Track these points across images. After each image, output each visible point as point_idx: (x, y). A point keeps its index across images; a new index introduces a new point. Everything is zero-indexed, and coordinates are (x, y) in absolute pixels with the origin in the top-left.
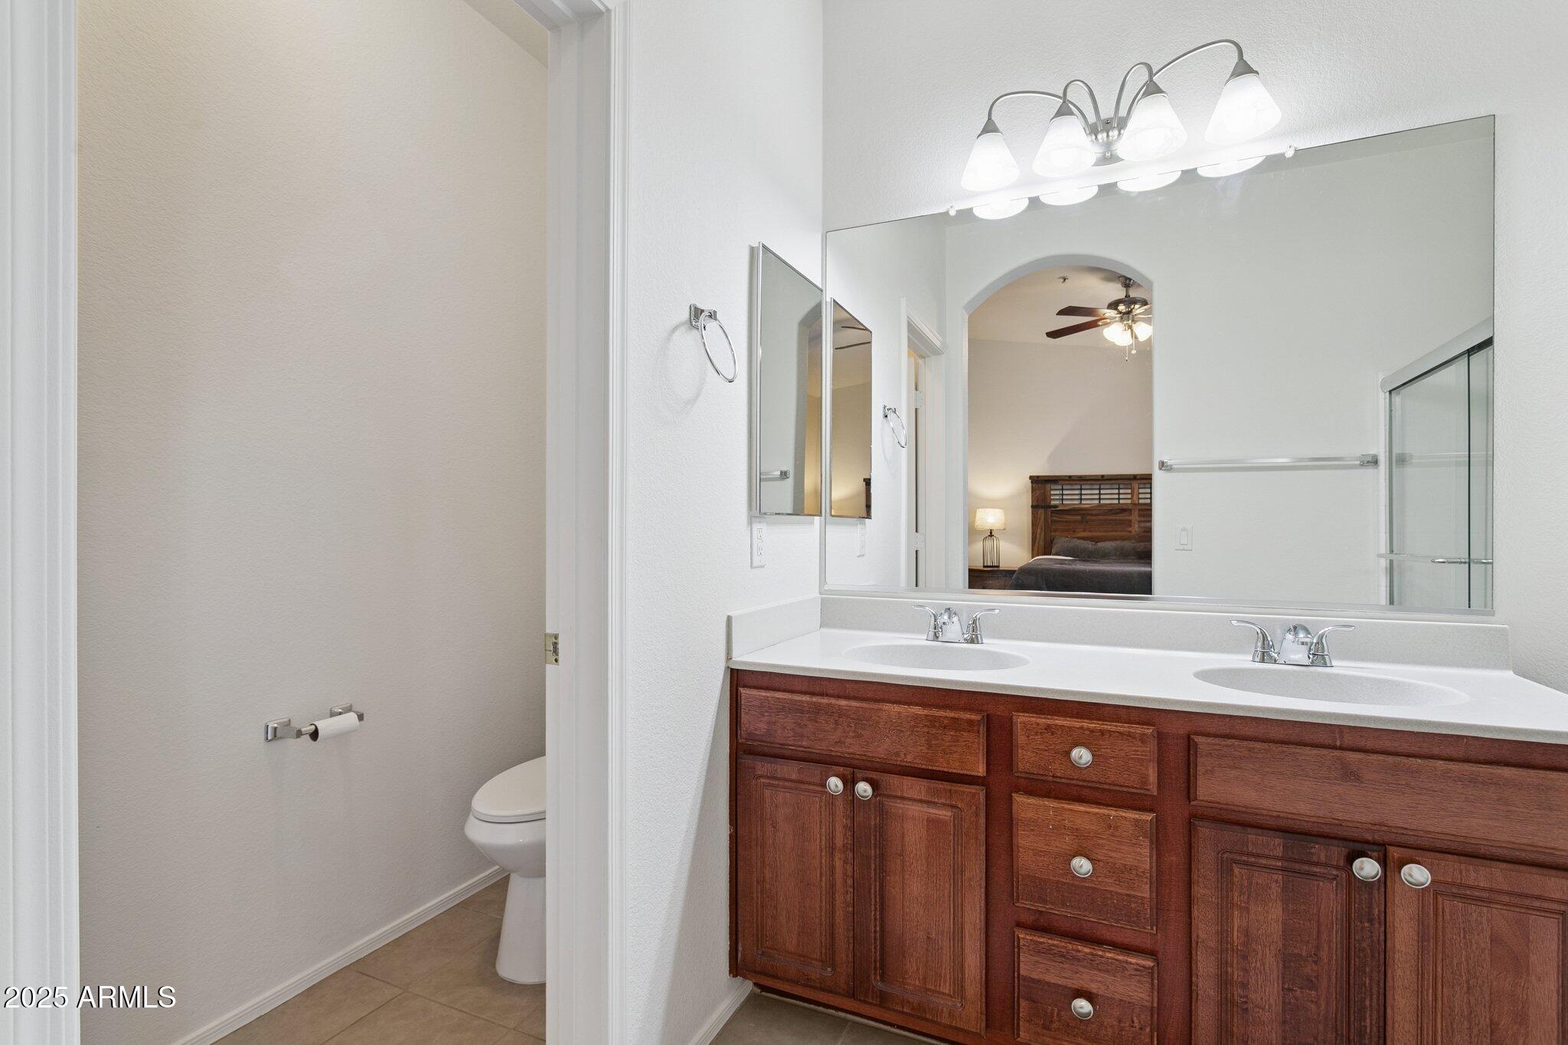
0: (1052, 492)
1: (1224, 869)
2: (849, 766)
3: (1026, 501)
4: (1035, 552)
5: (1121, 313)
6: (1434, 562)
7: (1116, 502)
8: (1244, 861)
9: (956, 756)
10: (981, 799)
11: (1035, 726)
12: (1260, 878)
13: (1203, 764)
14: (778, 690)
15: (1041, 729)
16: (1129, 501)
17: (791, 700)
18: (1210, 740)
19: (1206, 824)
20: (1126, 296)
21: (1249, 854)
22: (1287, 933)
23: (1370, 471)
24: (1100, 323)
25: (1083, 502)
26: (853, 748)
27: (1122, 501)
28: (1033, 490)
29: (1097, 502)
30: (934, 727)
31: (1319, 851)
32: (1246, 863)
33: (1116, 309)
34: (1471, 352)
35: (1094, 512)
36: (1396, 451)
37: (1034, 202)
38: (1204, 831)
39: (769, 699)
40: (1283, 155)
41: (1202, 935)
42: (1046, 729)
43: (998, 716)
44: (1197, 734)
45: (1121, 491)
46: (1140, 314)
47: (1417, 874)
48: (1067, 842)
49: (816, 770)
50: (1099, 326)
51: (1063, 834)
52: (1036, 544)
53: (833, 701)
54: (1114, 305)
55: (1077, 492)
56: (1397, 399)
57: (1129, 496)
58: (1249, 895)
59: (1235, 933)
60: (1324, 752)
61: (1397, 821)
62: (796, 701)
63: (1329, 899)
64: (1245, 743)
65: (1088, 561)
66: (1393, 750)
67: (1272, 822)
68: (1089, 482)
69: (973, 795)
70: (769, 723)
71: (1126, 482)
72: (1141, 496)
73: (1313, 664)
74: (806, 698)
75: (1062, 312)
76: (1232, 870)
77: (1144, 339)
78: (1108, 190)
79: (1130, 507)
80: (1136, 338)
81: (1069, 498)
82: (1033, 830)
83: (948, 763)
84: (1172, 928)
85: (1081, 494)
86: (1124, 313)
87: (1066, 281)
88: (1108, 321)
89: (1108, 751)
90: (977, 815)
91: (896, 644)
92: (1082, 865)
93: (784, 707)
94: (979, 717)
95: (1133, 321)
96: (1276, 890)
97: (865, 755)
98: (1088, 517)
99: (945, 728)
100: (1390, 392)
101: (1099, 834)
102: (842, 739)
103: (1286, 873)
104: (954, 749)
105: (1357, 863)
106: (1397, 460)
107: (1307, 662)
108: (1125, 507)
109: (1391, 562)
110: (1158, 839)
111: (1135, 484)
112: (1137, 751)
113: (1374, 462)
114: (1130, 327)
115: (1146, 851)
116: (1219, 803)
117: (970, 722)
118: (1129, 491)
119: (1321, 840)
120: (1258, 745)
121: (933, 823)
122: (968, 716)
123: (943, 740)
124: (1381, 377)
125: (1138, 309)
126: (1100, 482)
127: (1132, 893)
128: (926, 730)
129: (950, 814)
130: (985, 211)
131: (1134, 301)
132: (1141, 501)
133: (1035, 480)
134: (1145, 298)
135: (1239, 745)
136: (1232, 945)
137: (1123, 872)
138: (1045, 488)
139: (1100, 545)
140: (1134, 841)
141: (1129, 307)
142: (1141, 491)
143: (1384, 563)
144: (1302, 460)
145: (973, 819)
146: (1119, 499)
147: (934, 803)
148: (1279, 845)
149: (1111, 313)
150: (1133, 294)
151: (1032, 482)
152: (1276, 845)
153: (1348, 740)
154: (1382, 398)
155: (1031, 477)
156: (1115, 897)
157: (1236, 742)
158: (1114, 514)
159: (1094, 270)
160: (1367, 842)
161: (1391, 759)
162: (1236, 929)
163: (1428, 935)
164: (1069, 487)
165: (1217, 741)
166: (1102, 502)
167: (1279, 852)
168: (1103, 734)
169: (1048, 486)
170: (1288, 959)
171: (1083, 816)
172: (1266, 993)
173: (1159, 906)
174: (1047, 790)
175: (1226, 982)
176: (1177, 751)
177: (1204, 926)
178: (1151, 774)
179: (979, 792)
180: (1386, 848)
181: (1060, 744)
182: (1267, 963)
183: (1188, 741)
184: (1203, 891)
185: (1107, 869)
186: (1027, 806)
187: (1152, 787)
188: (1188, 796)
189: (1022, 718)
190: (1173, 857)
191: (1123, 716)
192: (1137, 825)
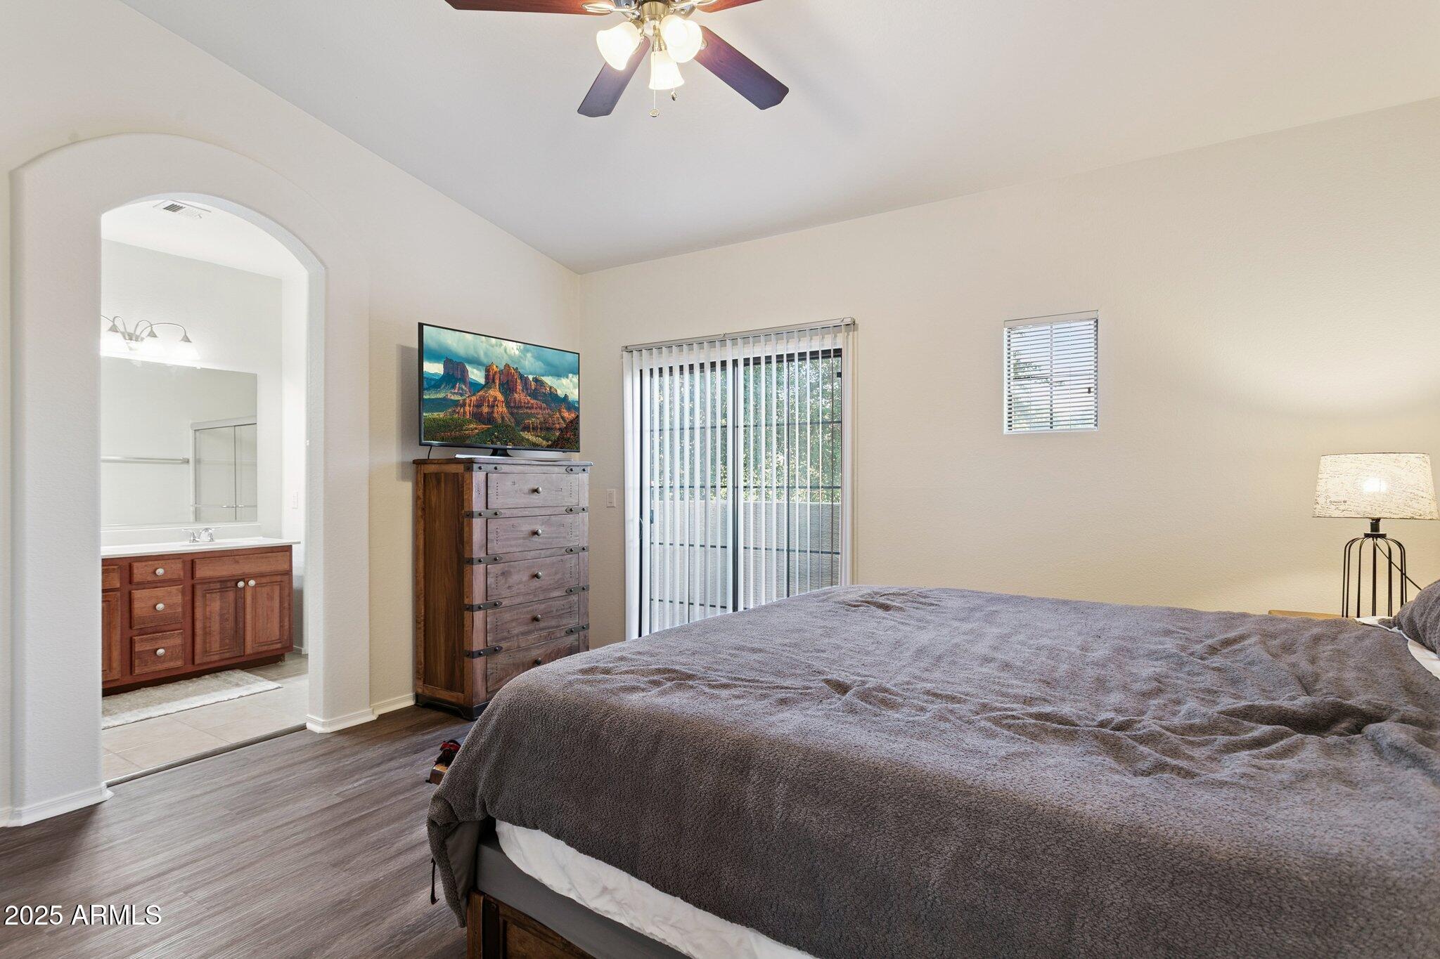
1: (204, 596)
9: (108, 582)
10: (119, 596)
11: (141, 565)
12: (214, 595)
13: (197, 567)
15: (143, 566)
18: (200, 559)
19: (199, 584)
21: (212, 590)
22: (221, 608)
23: (185, 466)
31: (229, 584)
32: (210, 593)
34: (236, 426)
36: (197, 457)
38: (198, 587)
41: (198, 616)
42: (145, 565)
43: (124, 565)
44: (196, 559)
47: (252, 583)
48: (153, 600)
51: (151, 599)
56: (198, 435)
58: (211, 601)
59: (207, 613)
60: (230, 557)
61: (247, 571)
63: (231, 595)
64: (210, 559)
66: (245, 554)
67: (217, 579)
69: (115, 595)
76: (206, 596)
82: (140, 601)
84: (187, 617)
89: (168, 568)
90: (117, 601)
92: (160, 606)
94: (118, 567)
96: (218, 597)
100: (194, 431)
101: (164, 595)
103: (220, 592)
105: (239, 584)
106: (198, 461)
107: (209, 540)
109: (197, 508)
110: (183, 593)
112: (177, 566)
113: (187, 462)
115: (180, 597)
116: (202, 578)
117: (114, 569)
119: (229, 580)
120: (214, 559)
122: (113, 567)
124: (191, 422)
127: (176, 610)
136: (206, 616)
137: (173, 605)
140: (177, 594)
143: (192, 509)
152: (218, 585)
153: (235, 553)
154: (191, 433)
156: (171, 613)
157: (207, 559)
160: (241, 578)
161: (246, 556)
162: (207, 611)
163: (254, 598)
165: (202, 560)
167: (219, 587)
168: (166, 563)
170: (221, 615)
171: (160, 592)
172: (215, 627)
173: (184, 613)
174: (143, 585)
175: (204, 628)
176: (188, 567)
177: (199, 614)
178: (182, 573)
179: (118, 594)
180: (245, 579)
181: (150, 570)
182: (216, 618)
183: (193, 562)
184: (198, 604)
185: (167, 606)
186: (137, 594)
187: (182, 577)
188: (193, 578)
189: (135, 565)
190: (189, 597)
191: (171, 557)
192: (177, 590)
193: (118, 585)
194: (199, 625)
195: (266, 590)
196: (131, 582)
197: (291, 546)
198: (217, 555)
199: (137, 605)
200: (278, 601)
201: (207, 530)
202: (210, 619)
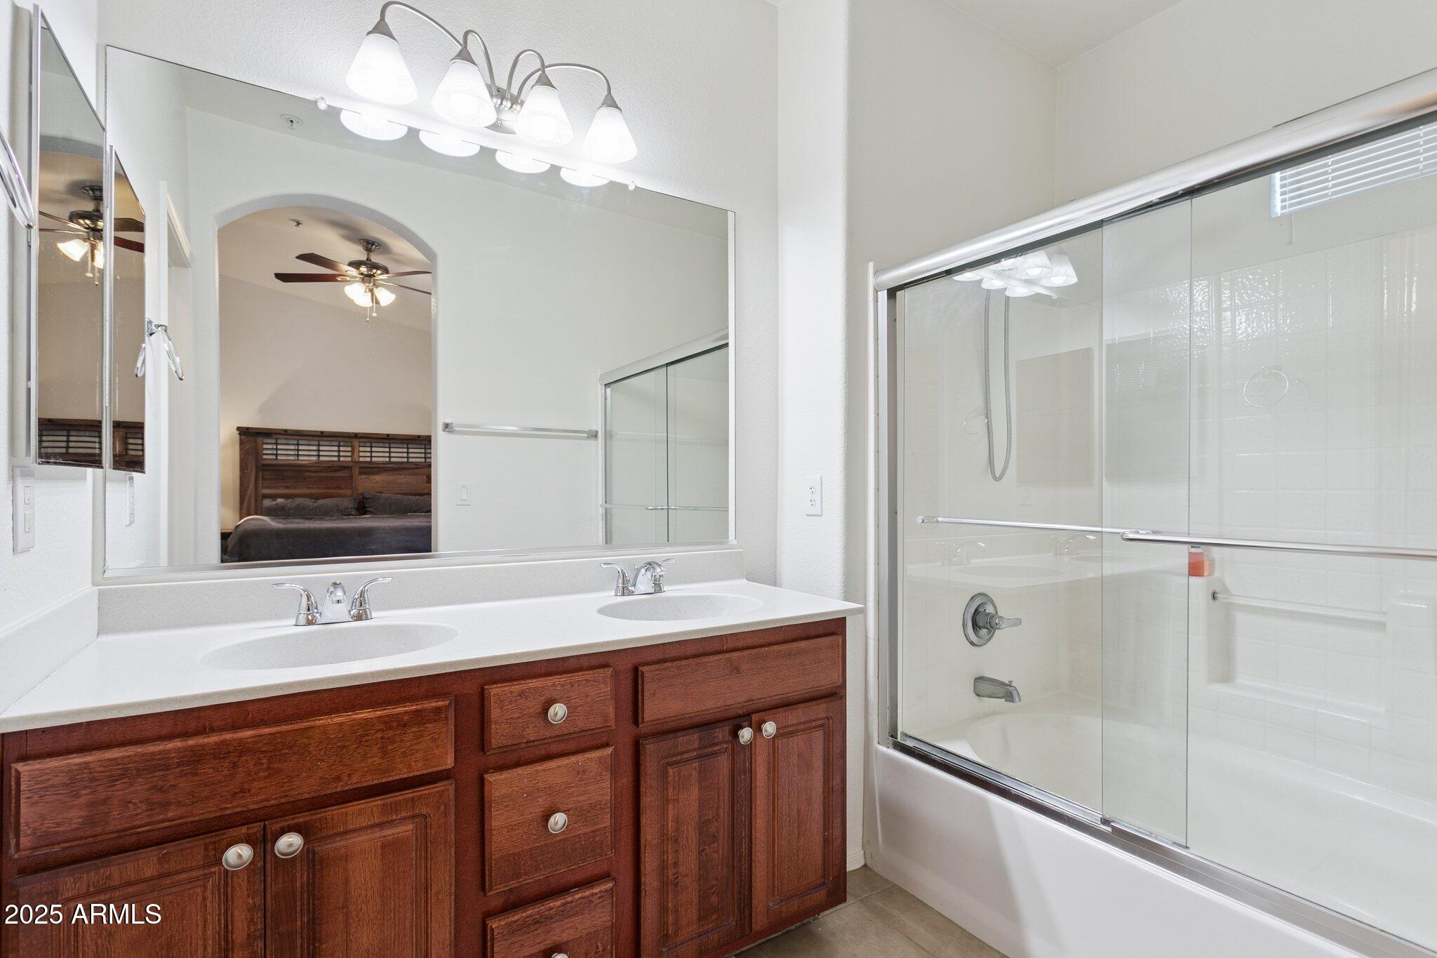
0: (265, 446)
1: (664, 775)
2: (260, 821)
3: (234, 454)
4: (244, 511)
5: (362, 274)
6: (647, 509)
7: (336, 459)
8: (675, 761)
9: (419, 755)
10: (451, 795)
11: (509, 695)
12: (685, 769)
13: (649, 688)
14: (108, 746)
15: (515, 697)
16: (349, 459)
17: (143, 755)
18: (653, 667)
19: (651, 741)
20: (367, 260)
21: (680, 753)
22: (701, 808)
23: (592, 442)
24: (339, 279)
25: (300, 458)
26: (264, 794)
27: (342, 459)
28: (241, 443)
29: (315, 458)
30: (390, 728)
31: (718, 735)
32: (676, 763)
33: (358, 269)
34: (667, 365)
35: (311, 469)
37: (413, 133)
38: (649, 749)
39: (92, 765)
40: (625, 186)
41: (649, 838)
42: (520, 695)
43: (465, 694)
44: (643, 664)
45: (342, 449)
46: (381, 280)
47: (768, 728)
48: (542, 803)
49: (195, 850)
50: (338, 281)
51: (536, 798)
52: (245, 503)
53: (228, 736)
54: (356, 264)
55: (315, 448)
56: (609, 390)
57: (349, 454)
58: (679, 790)
59: (670, 824)
60: (720, 656)
61: (757, 695)
62: (152, 754)
63: (723, 769)
64: (675, 663)
65: (311, 519)
66: (752, 644)
67: (688, 722)
68: (307, 438)
69: (441, 793)
70: (91, 805)
71: (346, 440)
72: (361, 454)
73: (656, 592)
74: (178, 744)
75: (303, 257)
76: (667, 772)
77: (385, 305)
78: (487, 154)
79: (350, 465)
80: (377, 302)
81: (286, 453)
82: (507, 806)
83: (410, 766)
84: (623, 843)
85: (319, 451)
86: (366, 276)
87: (300, 225)
88: (348, 279)
89: (577, 700)
90: (445, 814)
91: (261, 637)
92: (558, 822)
93: (126, 770)
94: (447, 703)
95: (374, 285)
96: (694, 776)
97: (286, 796)
98: (307, 474)
99: (405, 725)
100: (605, 385)
101: (569, 784)
102: (246, 786)
103: (700, 759)
104: (417, 747)
105: (740, 735)
107: (652, 590)
108: (345, 464)
109: (606, 509)
110: (615, 772)
111: (356, 443)
112: (600, 693)
113: (595, 435)
114: (371, 291)
115: (607, 783)
116: (659, 719)
117: (437, 710)
118: (350, 449)
119: (719, 724)
120: (684, 662)
121: (390, 848)
122: (433, 704)
123: (402, 741)
125: (380, 277)
126: (319, 439)
127: (596, 827)
128: (379, 735)
129: (410, 827)
130: (353, 121)
131: (377, 267)
132: (361, 459)
133: (244, 432)
134: (388, 267)
135: (671, 666)
136: (667, 835)
137: (589, 812)
138: (256, 441)
139: (321, 502)
140: (598, 778)
141: (371, 270)
142: (361, 449)
144: (527, 429)
145: (442, 820)
146: (339, 456)
147: (393, 821)
148: (696, 739)
149: (352, 271)
150: (375, 258)
151: (240, 434)
152: (694, 741)
153: (730, 644)
154: (599, 389)
155: (238, 429)
156: (583, 839)
157: (669, 664)
158: (333, 471)
159: (335, 224)
160: (740, 716)
161: (754, 651)
162: (670, 819)
163: (773, 768)
164: (284, 441)
165: (657, 667)
166: (321, 458)
167: (696, 745)
168: (572, 686)
169: (260, 440)
170: (703, 826)
171: (555, 771)
172: (689, 862)
173: (615, 829)
174: (516, 758)
175: (663, 868)
176: (627, 684)
177: (649, 833)
178: (611, 711)
179: (448, 787)
180: (751, 716)
181: (534, 705)
182: (690, 836)
183: (636, 672)
184: (649, 799)
185: (576, 815)
186: (500, 784)
187: (612, 723)
188: (636, 722)
189: (494, 690)
190: (626, 780)
191: (585, 663)
192: (601, 761)
193: (449, 762)
194: (650, 862)
195: (797, 742)
196: (483, 745)
197: (844, 619)
198: (691, 650)
199: (498, 820)
200: (820, 773)
201: (650, 565)
202: (676, 841)
